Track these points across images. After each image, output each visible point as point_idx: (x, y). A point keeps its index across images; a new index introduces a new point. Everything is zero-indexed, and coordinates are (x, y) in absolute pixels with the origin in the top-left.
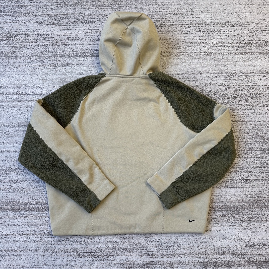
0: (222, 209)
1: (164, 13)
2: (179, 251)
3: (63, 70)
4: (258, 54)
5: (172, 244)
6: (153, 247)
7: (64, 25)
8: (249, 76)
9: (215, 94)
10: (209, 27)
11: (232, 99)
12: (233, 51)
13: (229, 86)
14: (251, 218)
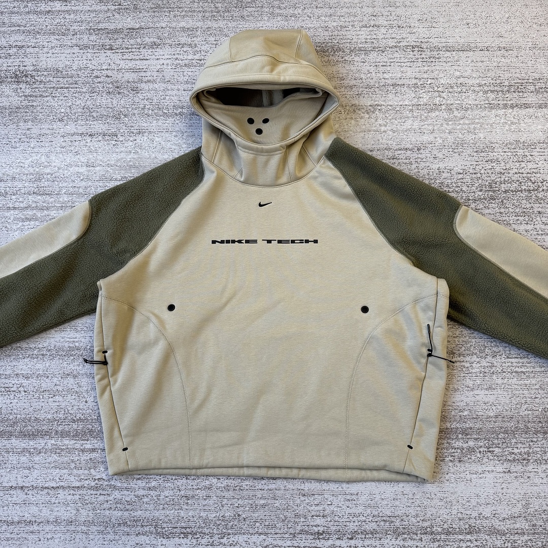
0: (467, 435)
1: (341, 23)
2: (373, 526)
3: (131, 143)
4: (540, 107)
5: (360, 509)
6: (319, 517)
7: (133, 50)
8: (520, 152)
9: (449, 191)
10: (435, 53)
11: (486, 202)
12: (487, 102)
13: (479, 175)
14: (528, 454)
